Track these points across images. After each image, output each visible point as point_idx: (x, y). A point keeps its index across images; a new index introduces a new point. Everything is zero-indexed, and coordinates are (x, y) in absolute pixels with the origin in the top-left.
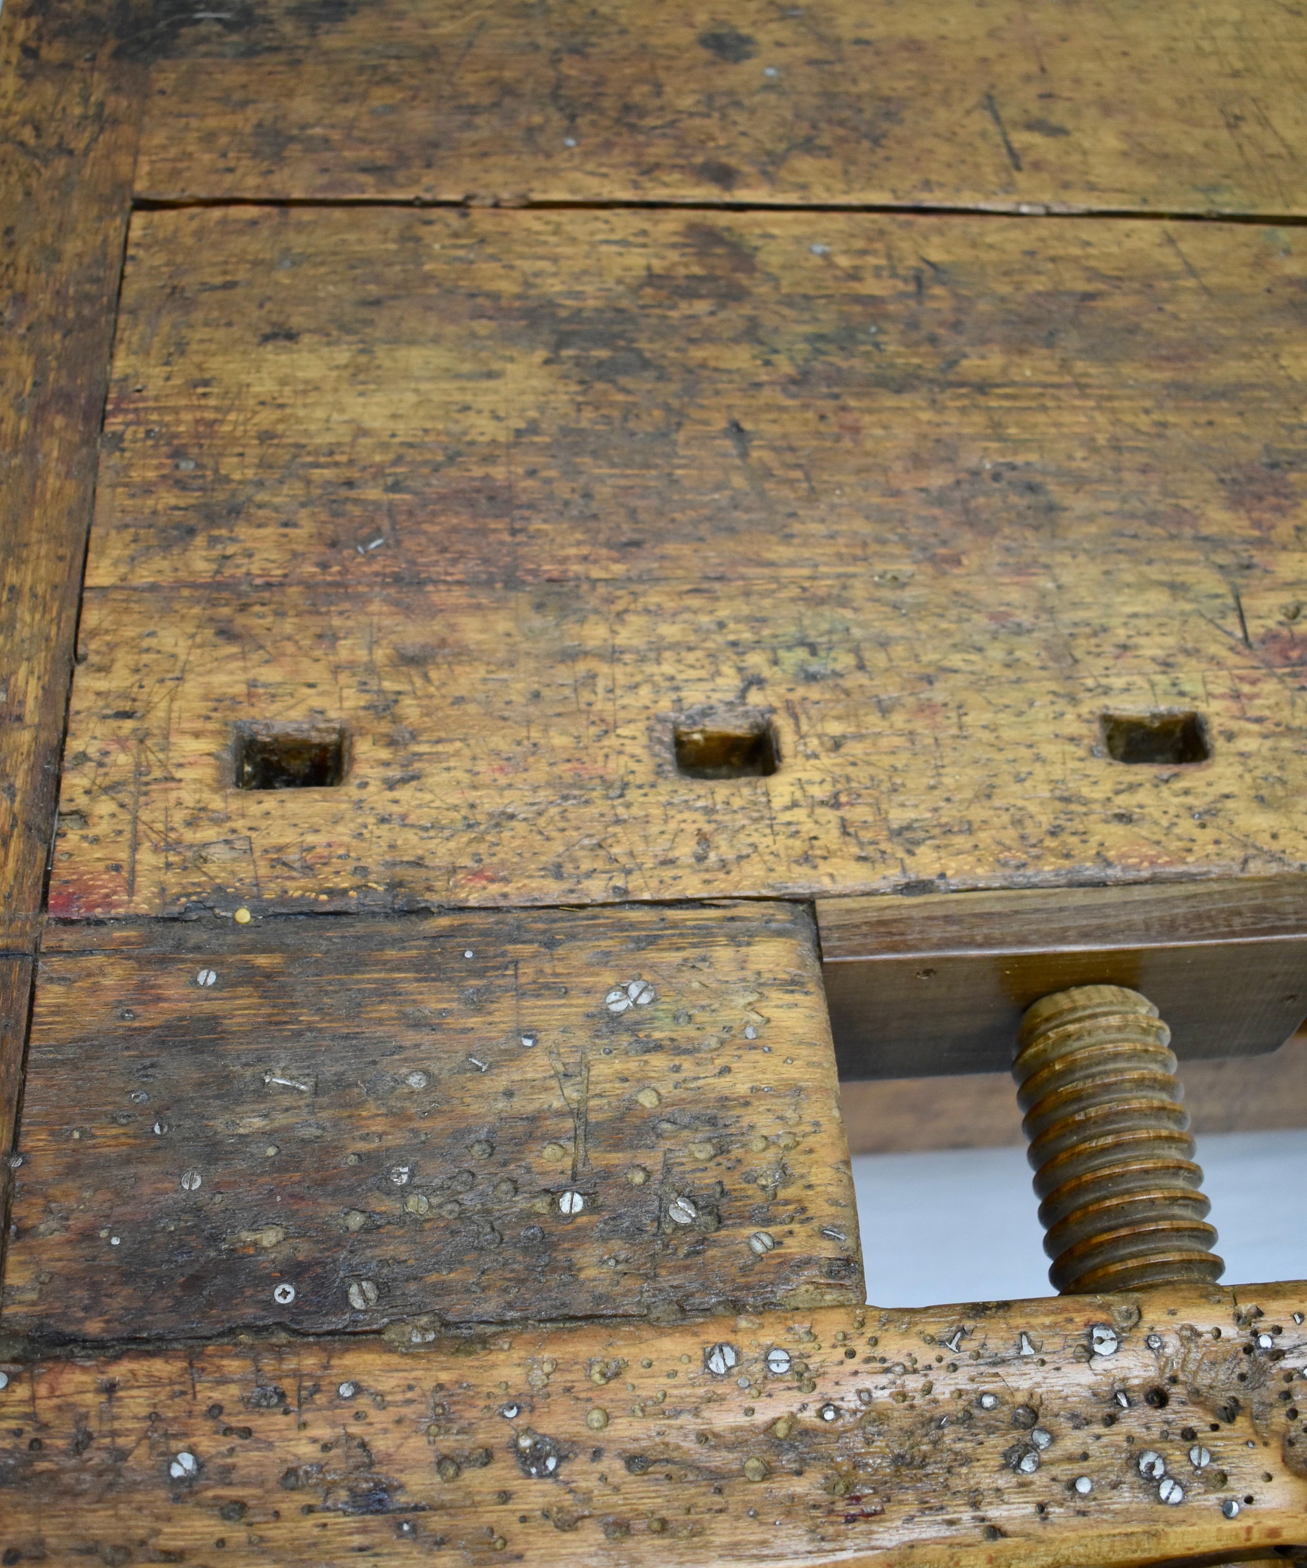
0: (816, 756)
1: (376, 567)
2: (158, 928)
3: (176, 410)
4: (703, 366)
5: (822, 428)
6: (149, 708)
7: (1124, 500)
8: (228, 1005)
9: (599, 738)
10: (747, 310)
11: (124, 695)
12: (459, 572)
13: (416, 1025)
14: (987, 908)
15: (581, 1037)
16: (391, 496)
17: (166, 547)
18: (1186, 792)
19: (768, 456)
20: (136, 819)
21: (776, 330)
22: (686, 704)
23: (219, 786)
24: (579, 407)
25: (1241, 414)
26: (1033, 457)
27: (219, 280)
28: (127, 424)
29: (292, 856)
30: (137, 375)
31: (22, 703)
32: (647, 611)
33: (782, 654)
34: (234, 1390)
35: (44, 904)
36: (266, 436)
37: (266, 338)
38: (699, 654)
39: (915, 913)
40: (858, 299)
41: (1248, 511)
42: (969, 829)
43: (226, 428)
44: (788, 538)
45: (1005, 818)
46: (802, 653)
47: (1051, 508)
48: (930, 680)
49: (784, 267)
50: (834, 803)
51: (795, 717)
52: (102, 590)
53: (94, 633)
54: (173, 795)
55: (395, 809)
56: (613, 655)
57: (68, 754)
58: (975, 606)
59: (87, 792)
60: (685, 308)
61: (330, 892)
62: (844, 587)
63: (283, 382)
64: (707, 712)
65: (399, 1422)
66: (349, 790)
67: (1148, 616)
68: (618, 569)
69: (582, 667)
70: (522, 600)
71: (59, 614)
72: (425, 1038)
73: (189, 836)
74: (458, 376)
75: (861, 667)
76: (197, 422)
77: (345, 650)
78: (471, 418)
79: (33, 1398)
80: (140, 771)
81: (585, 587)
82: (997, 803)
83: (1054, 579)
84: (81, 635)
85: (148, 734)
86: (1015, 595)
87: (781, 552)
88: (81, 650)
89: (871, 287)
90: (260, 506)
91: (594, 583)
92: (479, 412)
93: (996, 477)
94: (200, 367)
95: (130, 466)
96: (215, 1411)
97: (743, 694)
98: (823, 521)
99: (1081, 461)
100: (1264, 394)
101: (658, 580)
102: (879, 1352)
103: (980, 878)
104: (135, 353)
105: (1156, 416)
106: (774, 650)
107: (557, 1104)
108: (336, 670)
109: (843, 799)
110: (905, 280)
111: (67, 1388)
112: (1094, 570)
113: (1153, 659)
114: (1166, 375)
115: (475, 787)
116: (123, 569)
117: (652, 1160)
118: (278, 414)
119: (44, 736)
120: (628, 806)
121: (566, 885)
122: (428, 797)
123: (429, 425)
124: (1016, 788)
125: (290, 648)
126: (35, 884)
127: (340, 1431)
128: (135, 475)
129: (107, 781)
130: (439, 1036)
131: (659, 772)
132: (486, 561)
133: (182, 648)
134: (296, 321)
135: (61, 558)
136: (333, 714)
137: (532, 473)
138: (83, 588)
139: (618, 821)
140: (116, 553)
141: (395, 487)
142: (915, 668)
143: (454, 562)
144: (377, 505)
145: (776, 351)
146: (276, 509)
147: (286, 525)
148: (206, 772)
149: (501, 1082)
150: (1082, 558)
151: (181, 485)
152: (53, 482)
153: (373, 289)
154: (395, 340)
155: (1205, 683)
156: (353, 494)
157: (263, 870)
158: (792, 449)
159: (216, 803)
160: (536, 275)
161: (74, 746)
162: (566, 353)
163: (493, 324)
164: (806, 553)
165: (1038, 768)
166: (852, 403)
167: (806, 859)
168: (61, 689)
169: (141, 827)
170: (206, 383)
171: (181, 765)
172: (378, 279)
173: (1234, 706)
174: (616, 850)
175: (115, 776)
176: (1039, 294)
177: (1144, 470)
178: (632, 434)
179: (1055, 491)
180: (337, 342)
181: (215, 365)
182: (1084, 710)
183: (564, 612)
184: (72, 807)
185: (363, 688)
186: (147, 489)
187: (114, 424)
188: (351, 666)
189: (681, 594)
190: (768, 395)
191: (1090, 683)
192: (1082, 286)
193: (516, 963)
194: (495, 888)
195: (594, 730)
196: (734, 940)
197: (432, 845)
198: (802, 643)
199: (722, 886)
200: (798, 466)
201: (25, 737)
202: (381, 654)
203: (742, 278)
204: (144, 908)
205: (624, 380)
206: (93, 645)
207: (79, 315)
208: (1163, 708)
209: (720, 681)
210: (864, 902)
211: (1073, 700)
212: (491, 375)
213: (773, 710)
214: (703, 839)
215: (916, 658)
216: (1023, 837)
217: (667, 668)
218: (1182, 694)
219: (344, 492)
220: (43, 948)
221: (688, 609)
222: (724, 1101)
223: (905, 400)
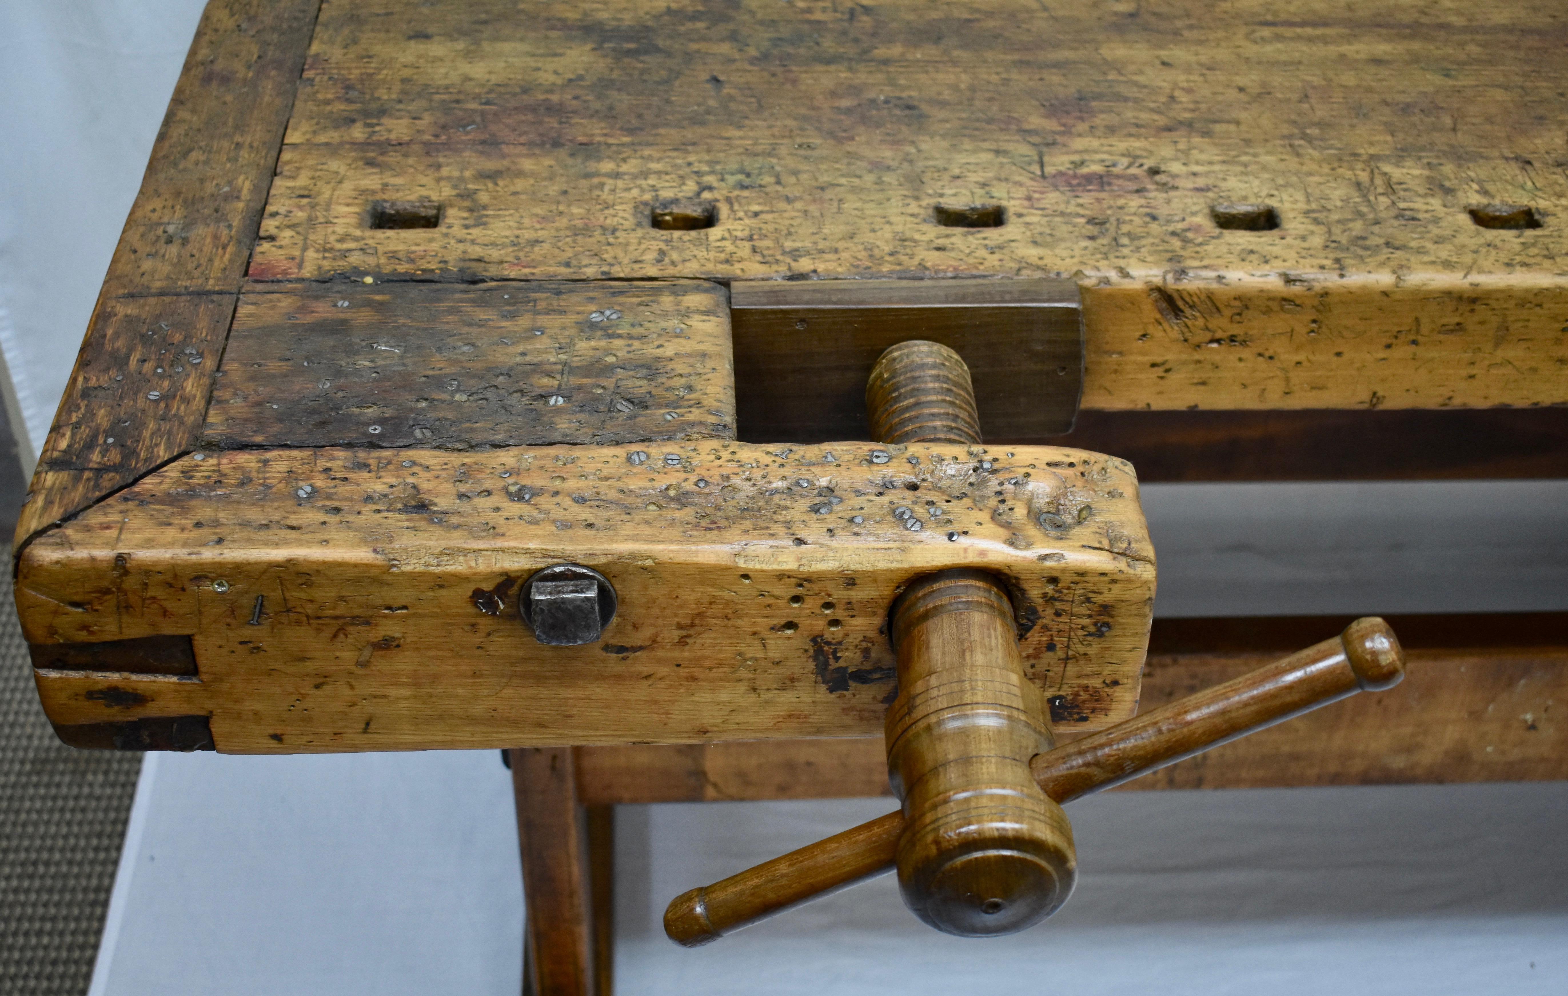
0: (740, 219)
1: (469, 137)
2: (314, 284)
3: (349, 69)
4: (698, 51)
5: (773, 79)
6: (319, 194)
7: (973, 113)
8: (354, 315)
9: (602, 210)
10: (732, 26)
11: (305, 188)
12: (523, 139)
13: (470, 325)
14: (842, 287)
15: (572, 332)
16: (484, 107)
17: (336, 127)
18: (985, 239)
19: (733, 91)
20: (306, 239)
21: (750, 36)
22: (661, 198)
23: (360, 226)
24: (612, 70)
25: (1064, 75)
26: (914, 94)
27: (382, 11)
28: (318, 74)
29: (401, 255)
30: (326, 53)
31: (240, 191)
32: (642, 157)
33: (727, 177)
34: (340, 463)
35: (246, 274)
36: (404, 81)
37: (410, 38)
38: (673, 176)
39: (794, 288)
40: (809, 22)
41: (1058, 119)
42: (836, 251)
43: (381, 77)
44: (740, 127)
45: (861, 247)
46: (741, 177)
47: (921, 116)
48: (822, 189)
49: (760, 7)
50: (751, 238)
51: (731, 204)
52: (294, 146)
53: (287, 163)
54: (330, 230)
55: (469, 237)
56: (617, 175)
57: (267, 212)
58: (860, 158)
59: (277, 227)
60: (689, 25)
61: (424, 271)
62: (774, 149)
63: (419, 57)
64: (675, 201)
65: (437, 477)
66: (442, 229)
67: (977, 164)
68: (626, 139)
69: (596, 181)
70: (562, 153)
71: (267, 154)
72: (475, 330)
73: (338, 246)
74: (534, 55)
75: (778, 183)
76: (362, 74)
77: (445, 172)
78: (540, 74)
79: (219, 464)
80: (310, 219)
81: (603, 147)
82: (855, 240)
83: (916, 147)
84: (280, 164)
85: (317, 204)
86: (888, 154)
87: (737, 133)
88: (278, 170)
89: (818, 16)
90: (398, 110)
91: (609, 145)
92: (546, 71)
93: (887, 102)
94: (366, 50)
95: (317, 92)
96: (327, 470)
97: (698, 194)
98: (765, 120)
99: (947, 95)
100: (1083, 66)
101: (652, 144)
102: (737, 457)
103: (839, 273)
104: (325, 43)
105: (1004, 76)
106: (722, 174)
107: (552, 359)
108: (438, 180)
109: (755, 237)
110: (842, 13)
111: (239, 461)
112: (945, 144)
113: (976, 182)
114: (1016, 57)
115: (520, 229)
116: (308, 136)
117: (609, 383)
118: (415, 71)
119: (252, 204)
120: (617, 238)
121: (571, 270)
122: (490, 232)
123: (512, 76)
124: (872, 235)
125: (411, 170)
126: (241, 265)
127: (401, 480)
128: (320, 96)
129: (290, 223)
130: (483, 329)
131: (639, 224)
132: (541, 135)
133: (342, 170)
134: (431, 30)
135: (269, 131)
136: (434, 198)
137: (576, 98)
138: (282, 144)
139: (609, 244)
140: (304, 130)
141: (487, 103)
142: (815, 184)
143: (520, 135)
144: (474, 111)
145: (748, 45)
146: (409, 112)
147: (414, 118)
148: (353, 220)
149: (521, 348)
150: (937, 138)
151: (349, 101)
152: (267, 99)
153: (483, 16)
154: (495, 39)
155: (1008, 192)
156: (460, 106)
157: (383, 261)
158: (749, 88)
159: (358, 233)
160: (592, 10)
161: (270, 209)
162: (606, 45)
163: (560, 33)
164: (751, 134)
165: (887, 227)
166: (794, 68)
167: (727, 261)
168: (265, 185)
169: (309, 242)
170: (370, 57)
171: (336, 217)
172: (487, 12)
173: (1026, 203)
174: (605, 256)
175: (295, 221)
176: (934, 20)
177: (990, 100)
178: (645, 81)
179: (925, 108)
180: (457, 40)
181: (377, 49)
182: (924, 203)
183: (588, 158)
184: (268, 234)
185: (455, 187)
186: (327, 102)
187: (309, 74)
188: (449, 178)
189: (665, 151)
190: (738, 65)
191: (930, 192)
192: (967, 16)
193: (535, 301)
194: (526, 271)
195: (598, 207)
196: (675, 294)
197: (490, 252)
198: (741, 171)
199: (671, 271)
200: (753, 96)
201: (241, 205)
202: (467, 174)
203: (731, 12)
204: (308, 275)
205: (642, 58)
206: (286, 168)
207: (290, 27)
208: (978, 204)
209: (684, 188)
210: (763, 283)
211: (917, 198)
212: (555, 55)
213: (717, 200)
214: (662, 253)
215: (816, 179)
216: (871, 256)
217: (651, 182)
218: (992, 197)
219: (454, 105)
220: (243, 291)
221: (669, 157)
222: (658, 359)
223: (832, 68)
